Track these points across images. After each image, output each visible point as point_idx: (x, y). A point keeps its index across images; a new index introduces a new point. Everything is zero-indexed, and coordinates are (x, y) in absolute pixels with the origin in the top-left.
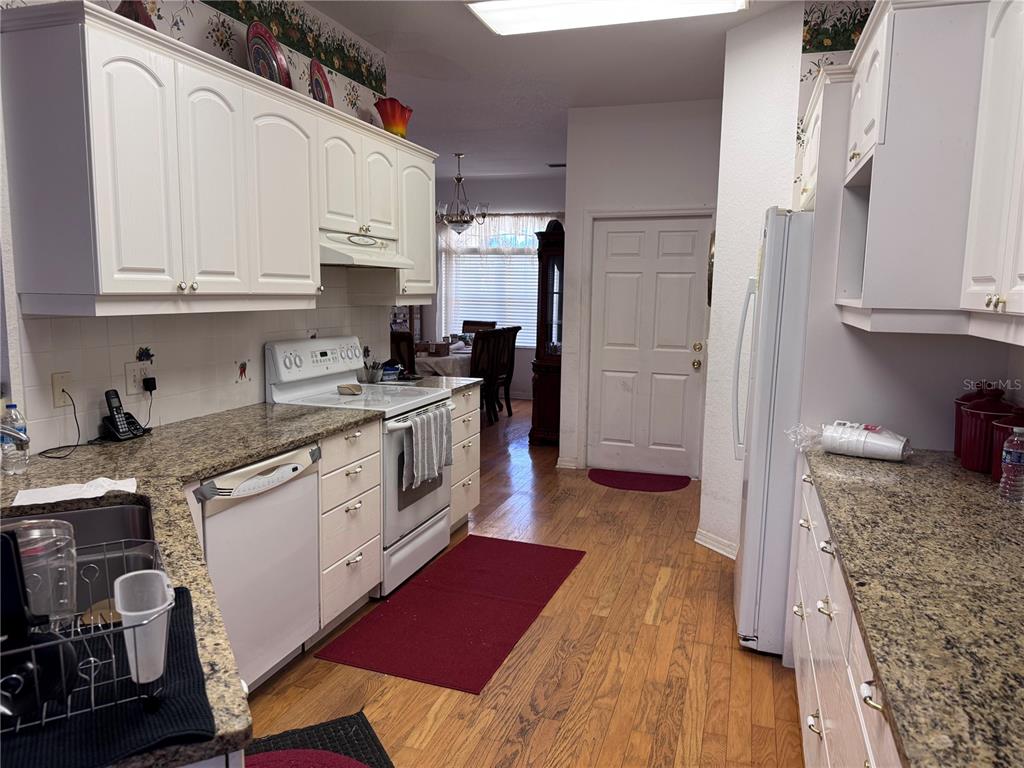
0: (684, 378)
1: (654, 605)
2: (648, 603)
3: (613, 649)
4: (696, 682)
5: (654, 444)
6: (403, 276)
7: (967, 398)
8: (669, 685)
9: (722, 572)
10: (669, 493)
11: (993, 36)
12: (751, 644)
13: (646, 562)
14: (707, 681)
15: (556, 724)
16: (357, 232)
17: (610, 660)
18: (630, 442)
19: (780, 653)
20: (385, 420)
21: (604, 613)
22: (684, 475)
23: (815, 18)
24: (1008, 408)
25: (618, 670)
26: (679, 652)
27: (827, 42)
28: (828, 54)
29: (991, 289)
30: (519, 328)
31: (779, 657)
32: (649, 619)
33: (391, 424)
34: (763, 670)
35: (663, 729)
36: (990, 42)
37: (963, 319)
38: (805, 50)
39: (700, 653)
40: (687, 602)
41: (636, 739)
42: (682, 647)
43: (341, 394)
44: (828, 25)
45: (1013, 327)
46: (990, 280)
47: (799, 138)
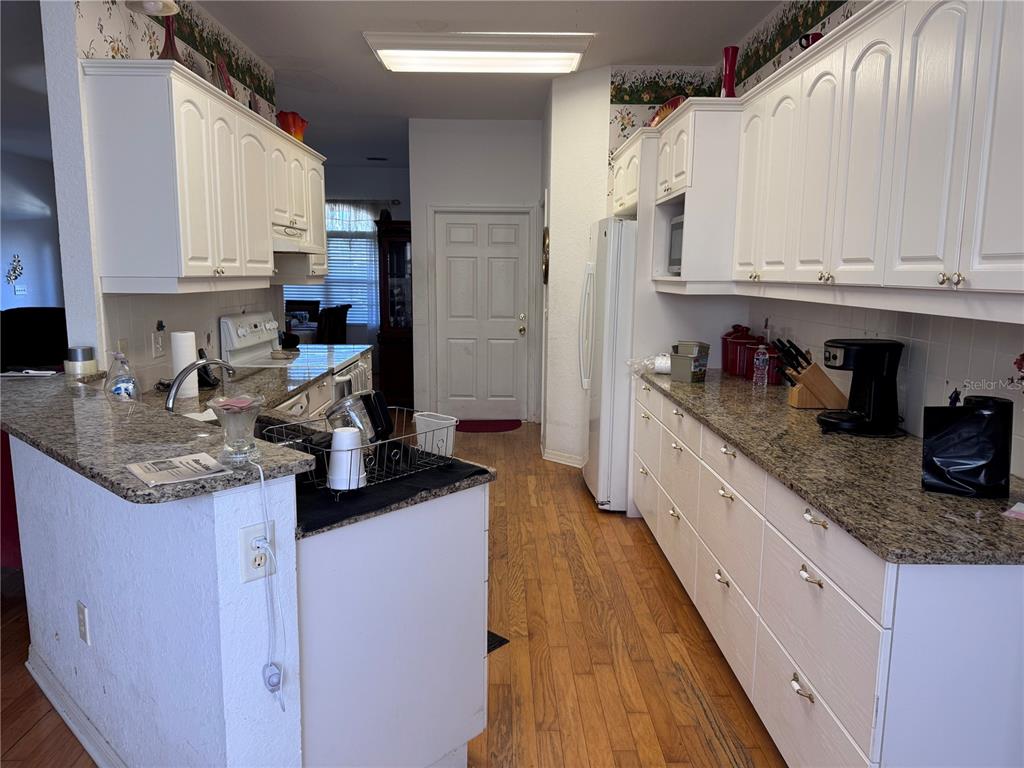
0: (513, 342)
1: (533, 497)
2: (529, 496)
3: (519, 521)
4: (579, 530)
5: (493, 396)
6: (312, 259)
7: (729, 335)
8: (564, 534)
9: (570, 475)
10: (511, 432)
11: (745, 131)
12: (606, 507)
13: (516, 475)
14: (586, 529)
15: (504, 561)
16: (288, 224)
17: (520, 528)
18: (472, 396)
19: (624, 510)
20: (333, 374)
21: (503, 504)
22: (514, 418)
23: (618, 81)
24: (753, 338)
25: (528, 532)
26: (561, 518)
27: (627, 98)
28: (628, 106)
29: (751, 269)
30: (350, 306)
31: (624, 513)
32: (534, 503)
33: (338, 378)
34: (616, 521)
35: (570, 555)
36: (743, 135)
37: (733, 285)
38: (612, 102)
39: (575, 516)
40: (554, 492)
41: (556, 560)
42: (563, 515)
43: (273, 358)
44: (626, 86)
45: (762, 289)
46: (750, 264)
47: (610, 164)
